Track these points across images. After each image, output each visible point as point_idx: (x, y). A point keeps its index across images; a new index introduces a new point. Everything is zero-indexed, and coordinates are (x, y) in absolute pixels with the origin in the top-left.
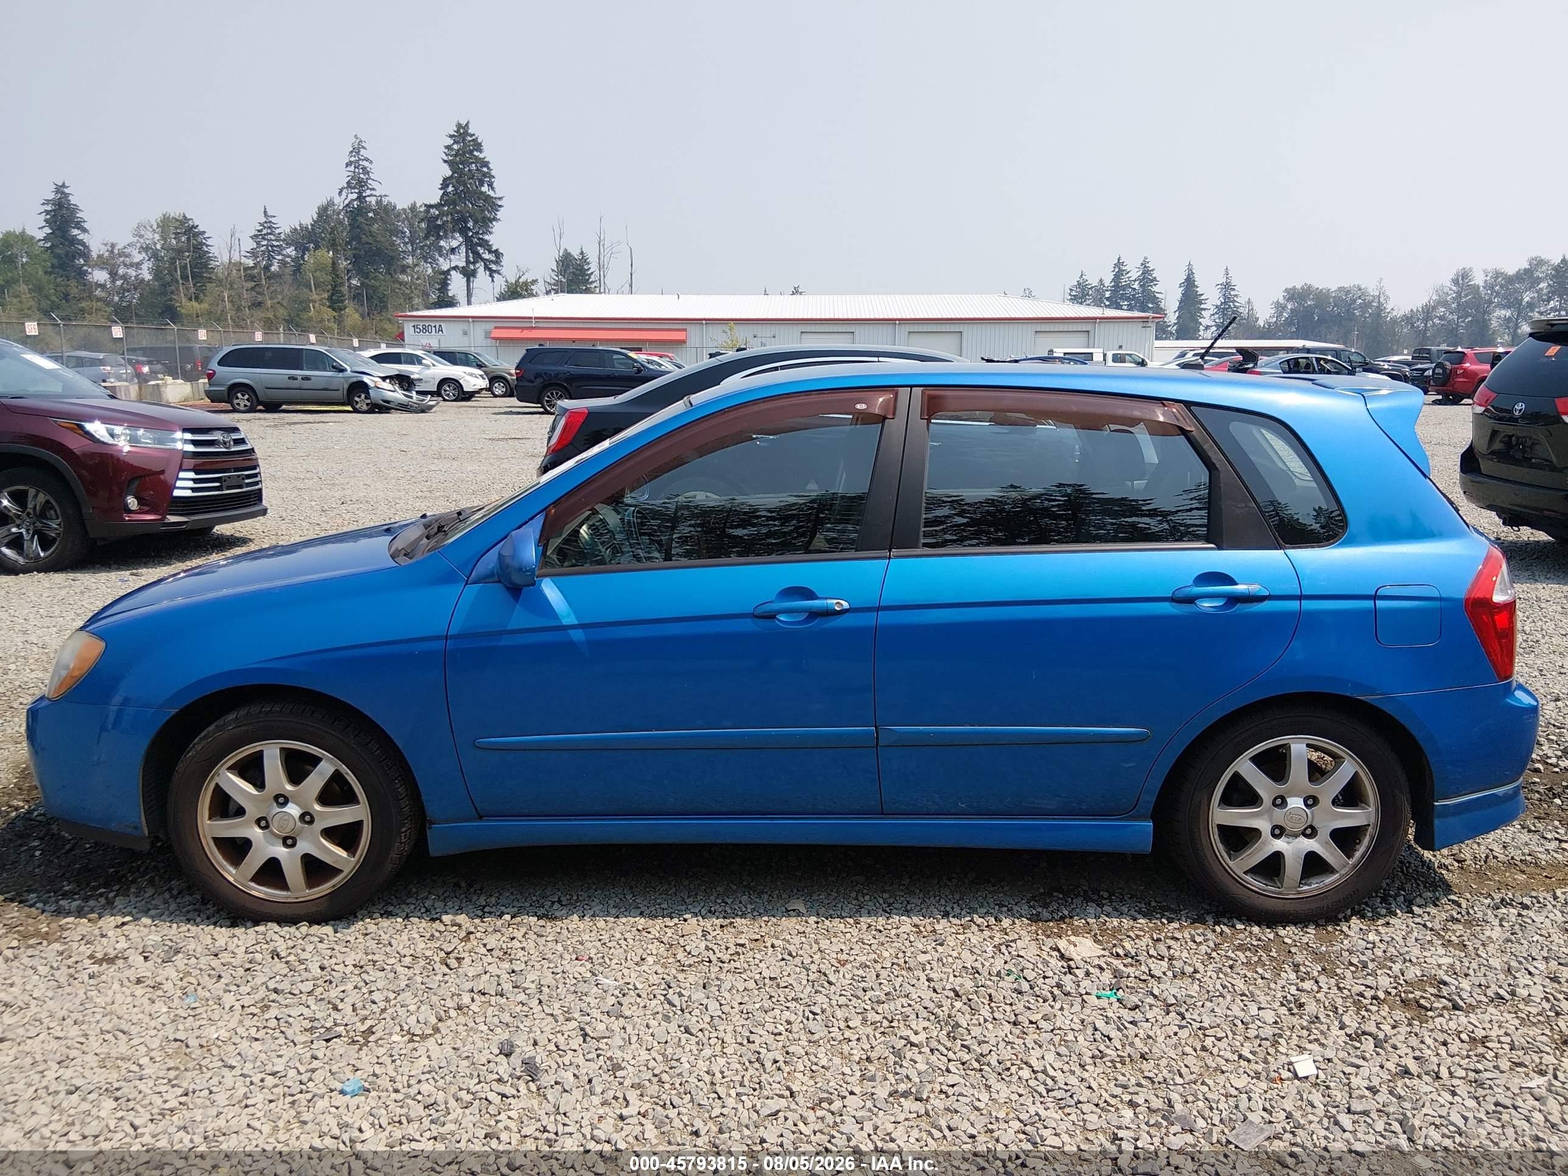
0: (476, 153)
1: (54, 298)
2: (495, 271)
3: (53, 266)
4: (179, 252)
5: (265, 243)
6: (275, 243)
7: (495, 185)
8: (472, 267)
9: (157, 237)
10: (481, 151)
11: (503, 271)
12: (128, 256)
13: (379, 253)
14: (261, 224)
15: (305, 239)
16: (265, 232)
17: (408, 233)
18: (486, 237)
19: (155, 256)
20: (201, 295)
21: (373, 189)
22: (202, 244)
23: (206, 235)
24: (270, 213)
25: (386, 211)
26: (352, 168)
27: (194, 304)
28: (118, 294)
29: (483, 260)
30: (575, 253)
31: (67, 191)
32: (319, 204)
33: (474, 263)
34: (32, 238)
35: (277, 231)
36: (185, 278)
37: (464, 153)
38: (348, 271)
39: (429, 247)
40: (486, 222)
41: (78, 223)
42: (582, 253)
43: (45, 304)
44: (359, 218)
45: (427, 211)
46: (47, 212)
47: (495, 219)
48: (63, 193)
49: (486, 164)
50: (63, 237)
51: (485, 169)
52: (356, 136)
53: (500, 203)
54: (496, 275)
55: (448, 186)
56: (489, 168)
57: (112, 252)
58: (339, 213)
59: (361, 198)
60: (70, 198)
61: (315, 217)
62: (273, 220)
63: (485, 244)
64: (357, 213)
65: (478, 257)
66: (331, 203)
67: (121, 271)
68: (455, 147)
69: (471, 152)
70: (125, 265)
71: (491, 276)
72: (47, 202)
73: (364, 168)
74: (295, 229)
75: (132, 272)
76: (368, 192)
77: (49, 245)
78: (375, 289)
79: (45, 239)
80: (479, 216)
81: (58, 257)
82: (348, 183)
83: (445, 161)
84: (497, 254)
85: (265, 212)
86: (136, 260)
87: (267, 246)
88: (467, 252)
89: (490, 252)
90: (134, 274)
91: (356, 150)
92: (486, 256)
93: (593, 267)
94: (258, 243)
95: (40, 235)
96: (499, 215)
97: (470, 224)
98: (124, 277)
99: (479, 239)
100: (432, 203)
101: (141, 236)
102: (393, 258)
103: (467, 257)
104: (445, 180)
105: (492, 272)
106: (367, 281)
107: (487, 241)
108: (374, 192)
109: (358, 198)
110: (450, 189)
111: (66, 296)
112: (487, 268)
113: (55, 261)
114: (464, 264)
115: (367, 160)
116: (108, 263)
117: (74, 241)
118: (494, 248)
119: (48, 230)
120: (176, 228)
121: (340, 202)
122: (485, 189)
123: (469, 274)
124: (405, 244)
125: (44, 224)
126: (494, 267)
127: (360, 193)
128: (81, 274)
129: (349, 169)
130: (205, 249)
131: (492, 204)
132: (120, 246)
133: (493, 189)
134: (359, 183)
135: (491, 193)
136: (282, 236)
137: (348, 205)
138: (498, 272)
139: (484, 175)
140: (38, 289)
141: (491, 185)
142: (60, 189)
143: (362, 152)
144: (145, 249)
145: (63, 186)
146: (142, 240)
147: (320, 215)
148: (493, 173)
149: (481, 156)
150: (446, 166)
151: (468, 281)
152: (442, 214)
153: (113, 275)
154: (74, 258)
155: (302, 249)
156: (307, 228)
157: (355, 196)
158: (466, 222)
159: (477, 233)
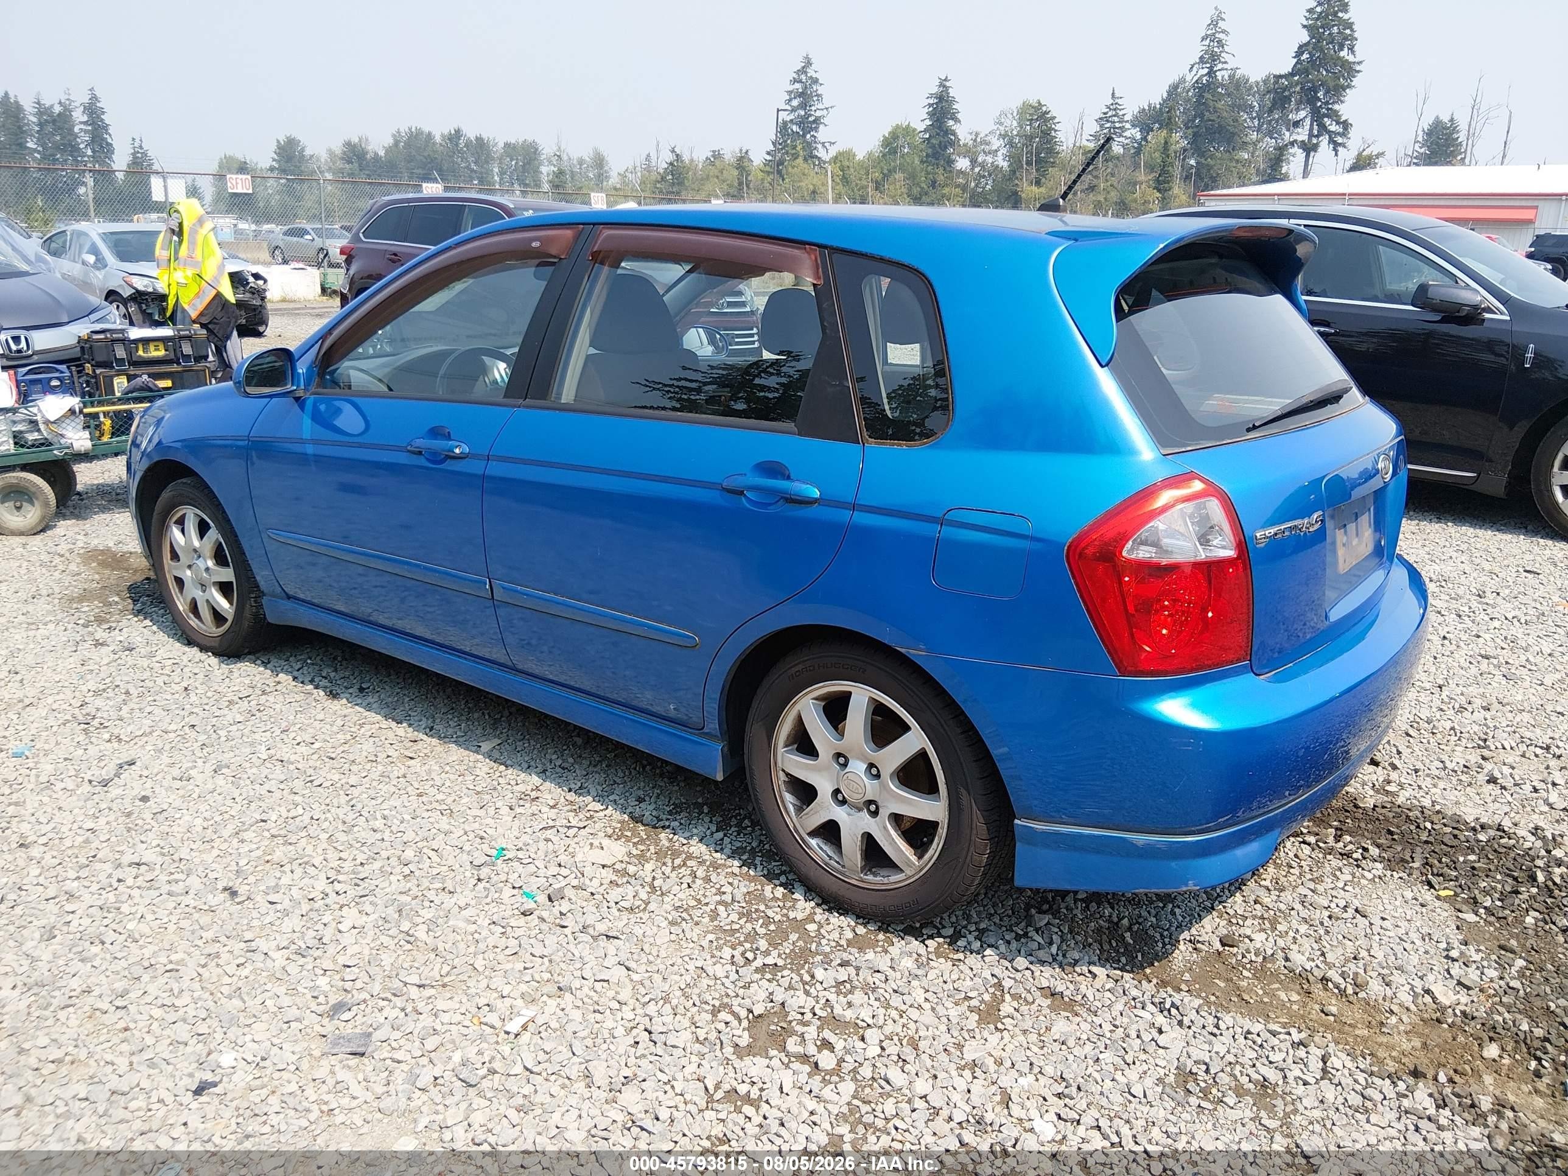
0: (1340, 14)
1: (923, 185)
2: (1340, 144)
3: (927, 156)
4: (1030, 138)
5: (1108, 125)
6: (1117, 125)
7: (1356, 48)
8: (1315, 141)
9: (1015, 123)
10: (1346, 11)
11: (1349, 144)
12: (988, 143)
13: (1221, 129)
14: (1108, 107)
15: (1150, 120)
16: (1110, 114)
17: (1257, 108)
18: (1336, 107)
19: (1011, 144)
20: (1043, 180)
21: (1226, 62)
22: (1051, 129)
23: (1056, 121)
24: (1117, 95)
25: (1238, 84)
26: (1207, 42)
27: (1034, 188)
28: (975, 180)
29: (1329, 132)
30: (1445, 118)
31: (948, 84)
32: (1171, 82)
33: (1317, 136)
34: (915, 130)
35: (1121, 113)
36: (1029, 163)
37: (1327, 16)
38: (1185, 150)
39: (1277, 121)
40: (1337, 91)
41: (954, 113)
42: (1452, 120)
43: (916, 191)
44: (1206, 95)
45: (1276, 82)
46: (930, 105)
47: (1349, 86)
48: (944, 86)
49: (1349, 25)
50: (940, 128)
51: (1348, 32)
52: (1216, 8)
53: (1358, 68)
54: (1340, 149)
55: (1303, 53)
56: (1352, 30)
57: (975, 141)
58: (1189, 90)
59: (1211, 73)
60: (950, 90)
61: (1165, 95)
62: (1119, 101)
63: (1334, 115)
64: (1206, 89)
65: (1323, 128)
66: (1182, 80)
67: (980, 159)
68: (1319, 9)
69: (1335, 14)
70: (985, 152)
71: (1335, 149)
72: (931, 96)
73: (1220, 41)
74: (1144, 110)
75: (989, 159)
76: (1220, 66)
77: (927, 136)
78: (1210, 168)
79: (925, 131)
80: (1331, 84)
81: (933, 147)
82: (1201, 58)
83: (1304, 26)
84: (1346, 125)
85: (1113, 94)
86: (994, 148)
87: (1110, 128)
88: (1312, 125)
89: (1338, 123)
90: (990, 161)
91: (1214, 23)
92: (1333, 128)
93: (1462, 137)
94: (1102, 126)
95: (921, 127)
96: (1355, 81)
97: (1320, 94)
98: (983, 166)
99: (1328, 109)
100: (1283, 73)
101: (1001, 124)
102: (1233, 134)
103: (1311, 129)
104: (1300, 47)
105: (1336, 146)
106: (1203, 160)
107: (1336, 112)
108: (1225, 66)
109: (1209, 74)
110: (1305, 56)
111: (933, 184)
112: (1331, 141)
113: (930, 151)
114: (1306, 138)
115: (1223, 32)
116: (971, 154)
117: (948, 132)
118: (1343, 118)
119: (928, 122)
120: (1031, 115)
121: (1190, 78)
122: (1343, 53)
123: (1309, 149)
124: (1252, 119)
125: (926, 116)
126: (1339, 140)
127: (1211, 68)
128: (950, 162)
129: (1204, 43)
130: (1053, 134)
131: (1350, 70)
132: (982, 135)
133: (1353, 52)
134: (1211, 59)
135: (1351, 58)
136: (1126, 118)
137: (1197, 82)
138: (1343, 145)
139: (1347, 39)
140: (912, 177)
141: (1351, 49)
142: (943, 84)
143: (1221, 24)
144: (1003, 136)
145: (946, 80)
146: (1002, 128)
147: (1169, 93)
148: (1356, 35)
149: (1346, 17)
150: (1305, 32)
151: (1307, 157)
152: (1291, 85)
153: (974, 162)
154: (946, 147)
155: (1146, 129)
156: (1155, 107)
157: (1206, 71)
158: (1316, 92)
159: (1327, 103)
